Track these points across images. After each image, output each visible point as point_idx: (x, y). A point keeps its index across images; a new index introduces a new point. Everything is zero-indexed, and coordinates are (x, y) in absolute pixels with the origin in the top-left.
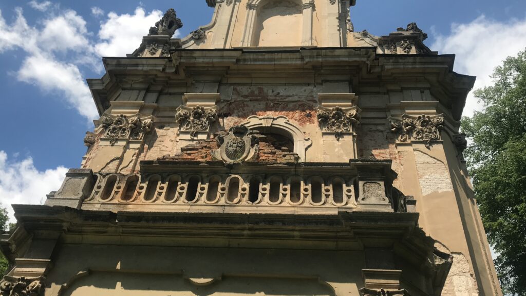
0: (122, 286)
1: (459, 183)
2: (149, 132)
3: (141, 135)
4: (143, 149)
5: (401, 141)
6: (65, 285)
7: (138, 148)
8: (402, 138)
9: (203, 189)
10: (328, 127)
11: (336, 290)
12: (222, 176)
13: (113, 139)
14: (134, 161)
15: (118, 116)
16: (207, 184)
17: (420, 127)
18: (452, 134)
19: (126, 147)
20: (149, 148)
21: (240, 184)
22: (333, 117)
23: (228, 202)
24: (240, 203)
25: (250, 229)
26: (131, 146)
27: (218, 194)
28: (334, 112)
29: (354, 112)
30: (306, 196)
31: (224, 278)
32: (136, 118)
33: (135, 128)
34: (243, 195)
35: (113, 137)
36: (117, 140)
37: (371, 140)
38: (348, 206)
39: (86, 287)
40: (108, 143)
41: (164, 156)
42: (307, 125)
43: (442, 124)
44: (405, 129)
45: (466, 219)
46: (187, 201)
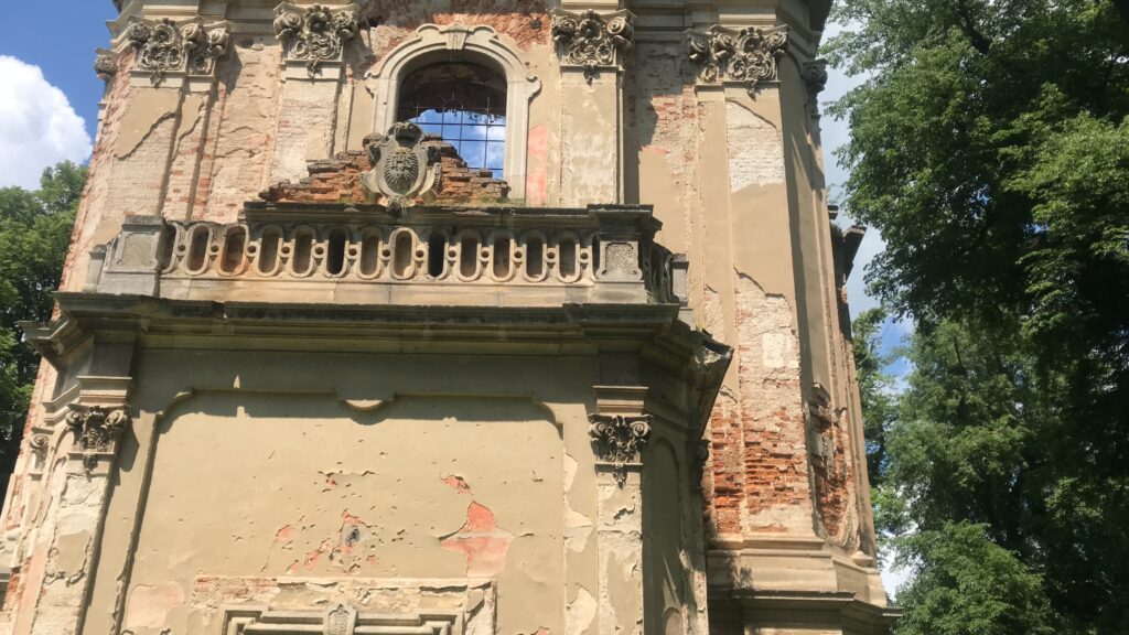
0: (246, 412)
1: (801, 163)
2: (223, 56)
3: (209, 64)
4: (217, 92)
5: (705, 80)
6: (161, 413)
7: (207, 93)
8: (707, 73)
9: (353, 252)
10: (572, 55)
11: (556, 413)
12: (382, 229)
13: (156, 73)
14: (202, 120)
15: (158, 22)
16: (360, 243)
17: (742, 54)
18: (802, 59)
19: (184, 91)
20: (229, 90)
21: (413, 244)
22: (583, 32)
23: (396, 276)
24: (415, 278)
25: (432, 328)
26: (194, 86)
27: (379, 263)
28: (584, 22)
29: (621, 22)
30: (518, 265)
31: (398, 398)
32: (194, 27)
33: (196, 49)
34: (419, 264)
35: (155, 68)
36: (164, 76)
37: (652, 76)
38: (583, 282)
39: (192, 415)
40: (147, 81)
41: (280, 184)
42: (533, 48)
43: (782, 48)
44: (716, 55)
45: (802, 230)
46: (329, 275)
